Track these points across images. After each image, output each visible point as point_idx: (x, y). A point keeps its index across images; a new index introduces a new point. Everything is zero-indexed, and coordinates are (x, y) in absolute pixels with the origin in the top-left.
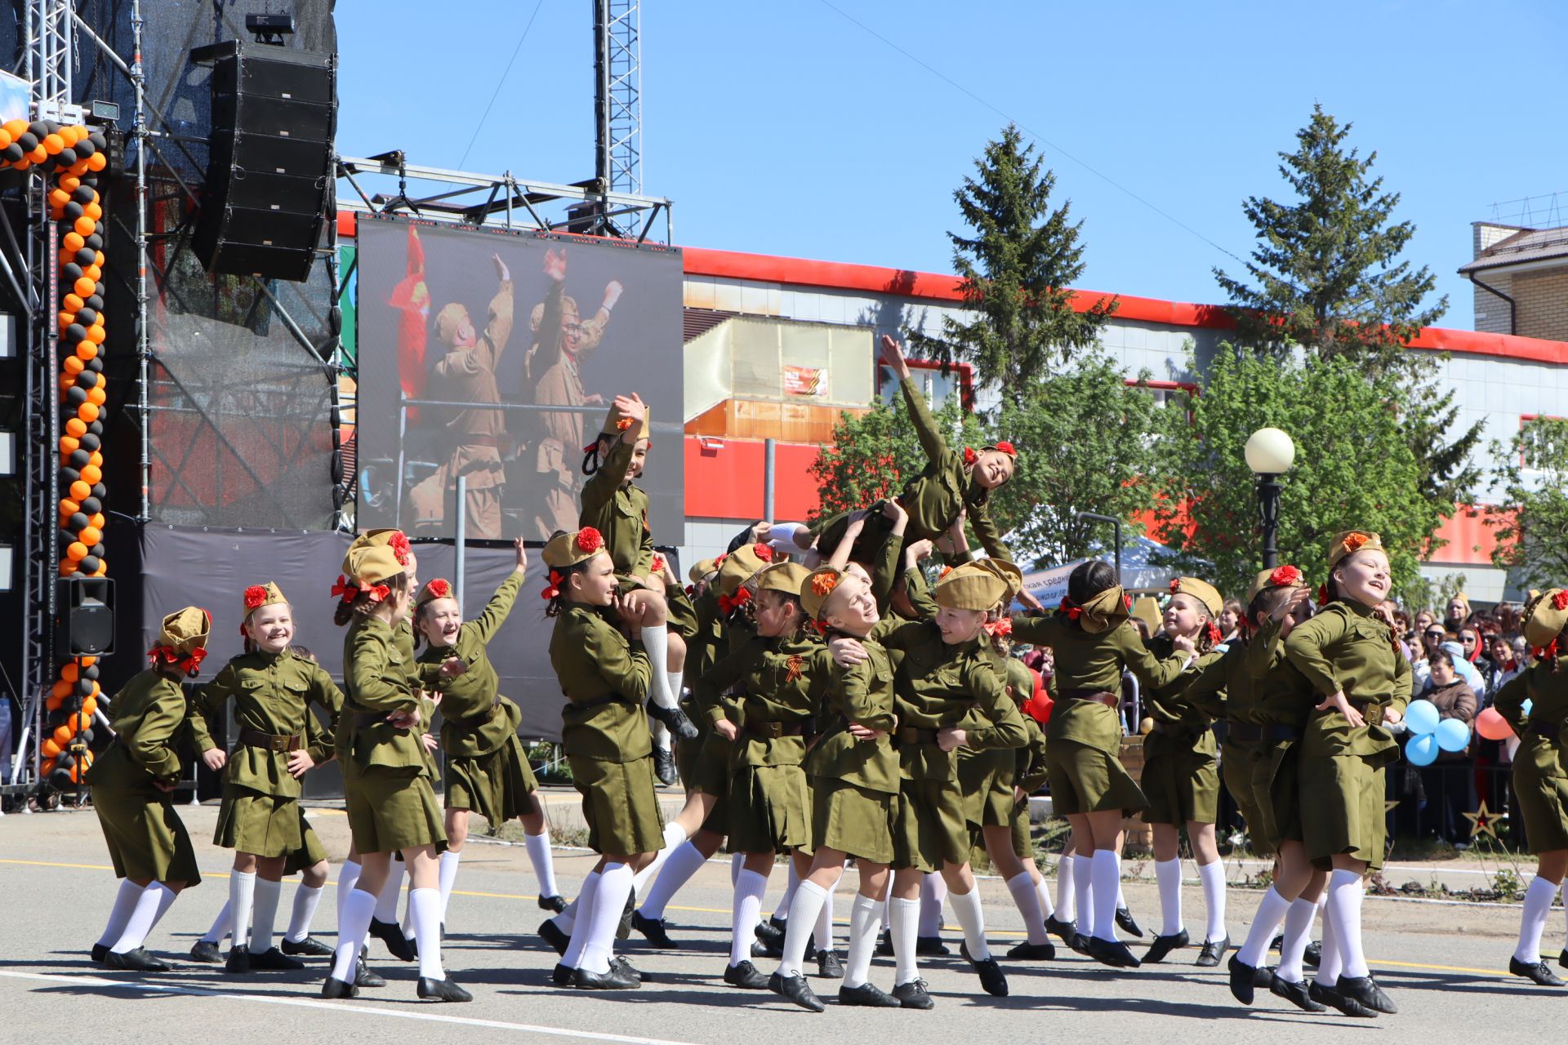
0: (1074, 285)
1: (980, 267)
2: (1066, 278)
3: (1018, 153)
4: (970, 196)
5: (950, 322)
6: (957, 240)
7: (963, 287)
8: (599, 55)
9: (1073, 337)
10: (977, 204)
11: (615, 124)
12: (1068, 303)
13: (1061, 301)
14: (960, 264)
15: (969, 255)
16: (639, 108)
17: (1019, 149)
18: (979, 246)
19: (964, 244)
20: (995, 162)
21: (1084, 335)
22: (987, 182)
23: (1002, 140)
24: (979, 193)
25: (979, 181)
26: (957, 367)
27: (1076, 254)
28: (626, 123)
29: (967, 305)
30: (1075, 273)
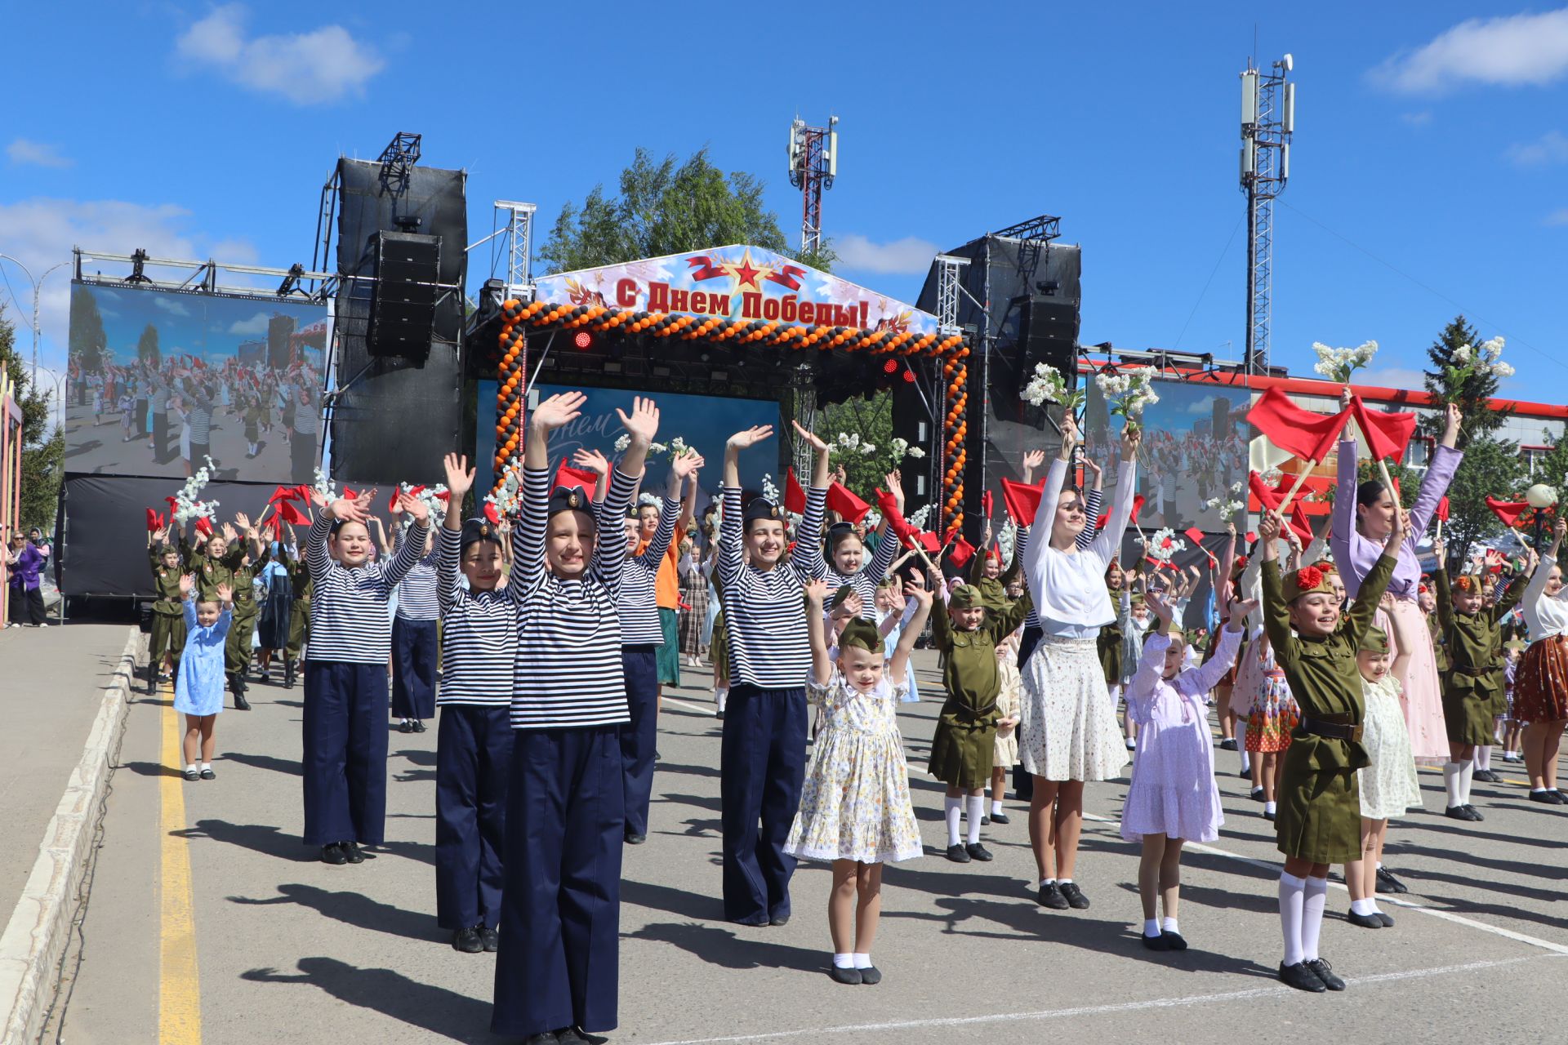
0: (1492, 397)
1: (1440, 388)
2: (1488, 393)
3: (1464, 330)
4: (1437, 352)
5: (1421, 416)
6: (1429, 374)
7: (1430, 397)
8: (1250, 282)
9: (1490, 424)
10: (1441, 355)
11: (1257, 315)
12: (1487, 407)
13: (1483, 406)
14: (1429, 385)
15: (1435, 381)
16: (1270, 309)
17: (1465, 328)
18: (1439, 378)
19: (1433, 376)
20: (1451, 334)
21: (1496, 424)
22: (1446, 344)
23: (1455, 323)
24: (1441, 350)
25: (1441, 344)
26: (1425, 438)
27: (1493, 382)
28: (1262, 315)
29: (1430, 407)
30: (1493, 391)
